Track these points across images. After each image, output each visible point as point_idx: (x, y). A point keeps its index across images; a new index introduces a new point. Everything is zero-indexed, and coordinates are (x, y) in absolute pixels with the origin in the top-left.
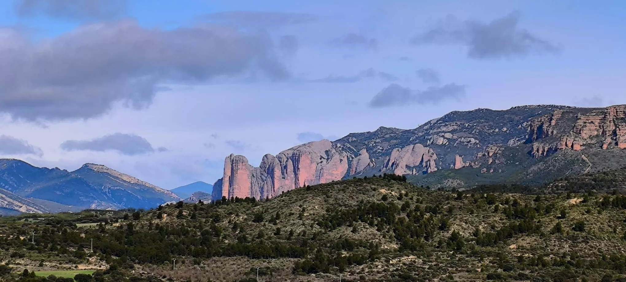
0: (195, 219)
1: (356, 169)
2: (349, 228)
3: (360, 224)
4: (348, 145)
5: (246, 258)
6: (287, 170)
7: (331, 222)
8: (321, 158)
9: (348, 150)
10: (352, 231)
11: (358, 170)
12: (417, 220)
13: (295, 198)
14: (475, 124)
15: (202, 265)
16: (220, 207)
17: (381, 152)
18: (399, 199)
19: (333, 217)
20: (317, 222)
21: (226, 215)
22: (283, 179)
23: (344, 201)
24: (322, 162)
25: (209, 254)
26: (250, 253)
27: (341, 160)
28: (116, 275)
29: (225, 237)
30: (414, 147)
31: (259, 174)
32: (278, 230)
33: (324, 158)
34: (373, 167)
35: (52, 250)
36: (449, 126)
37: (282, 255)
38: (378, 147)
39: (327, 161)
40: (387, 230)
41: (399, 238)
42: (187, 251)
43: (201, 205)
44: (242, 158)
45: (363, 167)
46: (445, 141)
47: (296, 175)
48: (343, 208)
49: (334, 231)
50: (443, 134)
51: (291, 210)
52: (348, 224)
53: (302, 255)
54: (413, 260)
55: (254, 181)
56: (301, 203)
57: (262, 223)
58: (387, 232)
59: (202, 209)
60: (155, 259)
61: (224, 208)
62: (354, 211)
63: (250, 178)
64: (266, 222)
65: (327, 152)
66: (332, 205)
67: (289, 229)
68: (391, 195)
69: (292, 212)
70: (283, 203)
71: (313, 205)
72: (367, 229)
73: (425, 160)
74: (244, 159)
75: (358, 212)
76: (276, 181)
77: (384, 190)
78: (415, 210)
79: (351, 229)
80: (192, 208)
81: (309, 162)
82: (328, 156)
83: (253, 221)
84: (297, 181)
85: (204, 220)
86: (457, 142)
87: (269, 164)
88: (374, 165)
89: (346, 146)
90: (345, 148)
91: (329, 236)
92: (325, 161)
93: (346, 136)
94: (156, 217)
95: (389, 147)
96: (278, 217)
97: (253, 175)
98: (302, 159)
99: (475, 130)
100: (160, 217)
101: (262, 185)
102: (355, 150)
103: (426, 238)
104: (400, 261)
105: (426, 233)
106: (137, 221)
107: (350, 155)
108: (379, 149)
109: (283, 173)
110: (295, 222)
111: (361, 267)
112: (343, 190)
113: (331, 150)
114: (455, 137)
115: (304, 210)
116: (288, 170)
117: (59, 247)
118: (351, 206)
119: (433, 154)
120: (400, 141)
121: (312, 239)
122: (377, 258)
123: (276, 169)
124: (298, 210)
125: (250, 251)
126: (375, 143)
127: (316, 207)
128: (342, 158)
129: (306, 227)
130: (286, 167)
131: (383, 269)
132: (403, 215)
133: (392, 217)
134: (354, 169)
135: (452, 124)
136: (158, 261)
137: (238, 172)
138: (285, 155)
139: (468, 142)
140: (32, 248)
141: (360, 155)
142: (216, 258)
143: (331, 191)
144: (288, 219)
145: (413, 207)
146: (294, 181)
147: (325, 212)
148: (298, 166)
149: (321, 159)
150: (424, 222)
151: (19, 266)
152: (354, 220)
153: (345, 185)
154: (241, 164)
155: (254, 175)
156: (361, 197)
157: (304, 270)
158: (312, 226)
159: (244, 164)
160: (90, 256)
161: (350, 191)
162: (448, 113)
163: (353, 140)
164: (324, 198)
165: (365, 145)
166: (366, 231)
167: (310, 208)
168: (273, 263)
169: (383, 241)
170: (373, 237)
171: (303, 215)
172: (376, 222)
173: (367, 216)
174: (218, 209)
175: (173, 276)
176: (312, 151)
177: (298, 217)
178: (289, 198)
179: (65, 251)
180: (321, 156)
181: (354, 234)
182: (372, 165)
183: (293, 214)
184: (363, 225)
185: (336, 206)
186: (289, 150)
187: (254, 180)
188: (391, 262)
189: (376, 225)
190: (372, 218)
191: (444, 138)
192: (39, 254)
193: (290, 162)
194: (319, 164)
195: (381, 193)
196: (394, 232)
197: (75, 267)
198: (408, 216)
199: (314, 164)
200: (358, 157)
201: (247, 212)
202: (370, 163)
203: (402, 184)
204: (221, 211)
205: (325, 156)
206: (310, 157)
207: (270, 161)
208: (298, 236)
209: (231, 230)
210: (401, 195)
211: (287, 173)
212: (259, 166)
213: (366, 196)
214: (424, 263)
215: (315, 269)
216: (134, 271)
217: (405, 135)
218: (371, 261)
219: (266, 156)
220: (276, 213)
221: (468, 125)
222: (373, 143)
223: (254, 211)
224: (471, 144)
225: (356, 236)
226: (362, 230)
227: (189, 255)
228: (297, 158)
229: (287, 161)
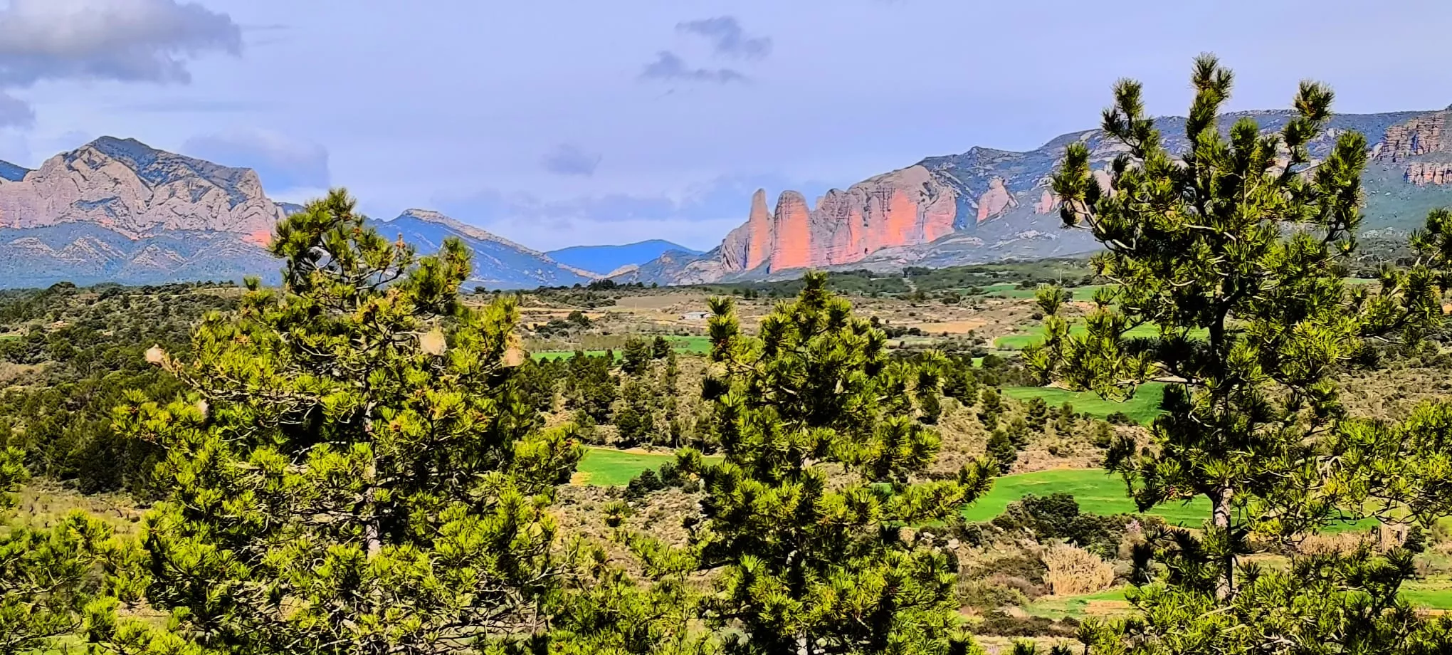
1: (989, 210)
4: (948, 175)
6: (870, 213)
11: (992, 211)
24: (924, 200)
31: (823, 220)
33: (925, 195)
39: (930, 198)
44: (795, 194)
45: (1001, 207)
63: (809, 225)
65: (925, 184)
74: (799, 196)
76: (853, 229)
81: (907, 200)
82: (929, 191)
84: (886, 229)
87: (839, 203)
88: (1016, 203)
92: (927, 199)
97: (813, 221)
98: (893, 196)
109: (864, 218)
113: (929, 181)
116: (873, 213)
123: (854, 212)
126: (986, 171)
130: (868, 208)
134: (985, 211)
138: (862, 189)
148: (888, 206)
149: (921, 195)
154: (794, 204)
155: (815, 221)
159: (798, 204)
180: (920, 191)
182: (1013, 204)
186: (867, 181)
187: (816, 228)
193: (875, 201)
200: (990, 192)
202: (1011, 201)
205: (925, 191)
207: (839, 198)
211: (870, 218)
212: (821, 208)
219: (832, 191)
229: (869, 199)
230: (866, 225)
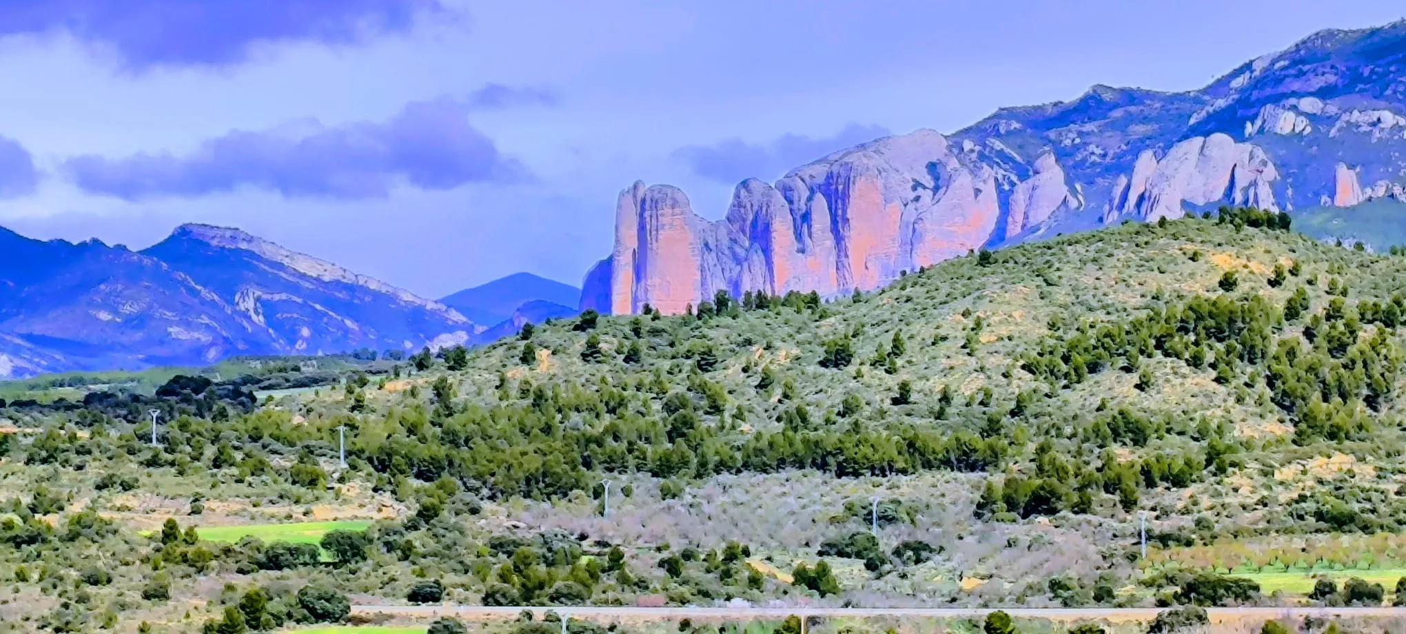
0: (637, 361)
1: (1026, 217)
2: (1128, 376)
3: (1158, 366)
4: (998, 145)
5: (817, 476)
6: (810, 227)
7: (1066, 359)
8: (917, 185)
9: (997, 160)
10: (1137, 386)
11: (1031, 219)
12: (1338, 348)
13: (945, 289)
14: (1392, 68)
15: (688, 499)
16: (713, 322)
17: (1100, 163)
18: (1273, 283)
19: (1073, 347)
20: (1022, 362)
21: (734, 346)
22: (800, 255)
23: (1100, 293)
24: (917, 199)
25: (703, 464)
26: (830, 460)
27: (978, 191)
28: (442, 531)
29: (739, 416)
30: (1204, 142)
31: (725, 242)
32: (905, 388)
33: (925, 188)
34: (1078, 208)
35: (217, 463)
36: (1311, 75)
37: (929, 461)
38: (1092, 148)
39: (934, 194)
40: (1246, 379)
41: (1286, 401)
42: (631, 461)
43: (653, 319)
44: (673, 193)
45: (1047, 212)
46: (1302, 124)
47: (839, 239)
48: (1101, 315)
49: (1078, 386)
50: (1293, 101)
51: (938, 328)
52: (1122, 362)
53: (992, 460)
54: (1345, 468)
55: (711, 263)
56: (966, 303)
57: (852, 369)
58: (1246, 384)
59: (655, 332)
60: (541, 485)
61: (727, 327)
62: (1136, 326)
63: (696, 252)
64: (862, 364)
65: (932, 167)
66: (1065, 307)
67: (936, 384)
68: (1246, 271)
69: (942, 332)
70: (909, 305)
71: (1005, 308)
72: (1184, 376)
73: (1241, 183)
74: (679, 196)
75: (1150, 328)
76: (777, 261)
77: (1224, 256)
78: (1329, 317)
79: (1135, 378)
80: (627, 330)
81: (879, 199)
82: (936, 178)
83: (823, 364)
84: (843, 259)
85: (666, 364)
86: (1338, 124)
87: (756, 208)
88: (1080, 202)
89: (992, 148)
90: (987, 153)
91: (1065, 402)
92: (926, 195)
93: (989, 118)
94: (517, 360)
95: (1124, 147)
96: (897, 349)
97: (706, 245)
98: (854, 192)
99: (1393, 86)
100: (527, 358)
101: (735, 274)
102: (1018, 158)
103: (1371, 402)
104: (1304, 472)
105: (1369, 385)
106: (458, 373)
107: (1004, 176)
108: (1093, 153)
109: (799, 236)
110: (953, 362)
111: (1186, 492)
112: (1094, 260)
113: (944, 160)
114: (1332, 109)
115: (978, 326)
116: (816, 226)
117: (238, 456)
118: (1125, 310)
119: (1265, 164)
120: (1156, 126)
121: (1013, 413)
122: (1233, 465)
123: (776, 225)
124: (960, 327)
125: (830, 453)
126: (1080, 134)
127: (1016, 314)
128: (981, 186)
129: (989, 378)
130: (806, 217)
131: (1256, 497)
132: (1293, 332)
133: (1258, 340)
134: (1020, 218)
135: (1320, 70)
136: (551, 489)
137: (660, 237)
138: (803, 180)
139: (1374, 124)
140: (153, 462)
141: (1036, 172)
142: (725, 477)
143: (1057, 265)
144: (932, 353)
145: (1319, 306)
146: (833, 259)
147: (1045, 331)
148: (844, 212)
149: (914, 188)
150: (1362, 353)
151: (127, 514)
152: (1142, 352)
153: (1100, 244)
154: (668, 211)
155: (712, 246)
156: (1154, 282)
157: (1011, 504)
158: (1005, 375)
159: (677, 210)
160: (341, 480)
161: (1119, 265)
162: (1304, 36)
163: (1012, 128)
164: (1038, 286)
165: (1050, 141)
166: (1182, 384)
167: (996, 319)
168: (904, 489)
169: (1237, 411)
170: (1206, 403)
171: (978, 342)
172: (1210, 357)
173: (1181, 338)
174: (705, 331)
175: (610, 534)
176: (886, 166)
177: (964, 347)
178: (925, 289)
179: (259, 469)
180: (914, 180)
181: (1143, 394)
182: (1073, 204)
183: (944, 339)
184: (1169, 365)
185: (1078, 310)
186: (813, 164)
187: (711, 258)
188: (1278, 476)
189: (1213, 366)
190: (1196, 343)
191: (1299, 113)
192: (180, 479)
193: (820, 202)
194: (911, 206)
195: (1214, 268)
196: (1271, 384)
197: (305, 514)
198: (1309, 334)
199: (893, 204)
200: (1031, 182)
201: (799, 337)
202: (1070, 198)
203: (1277, 238)
204: (719, 333)
205: (928, 181)
206: (880, 182)
207: (757, 197)
208: (968, 405)
209: (753, 392)
210: (1279, 273)
211: (810, 236)
212: (724, 218)
213: (1167, 277)
214: (1381, 475)
215: (1046, 501)
216: (483, 521)
217: (1170, 107)
218: (1215, 475)
219: (745, 183)
220: (891, 335)
221: (1372, 70)
222: (1074, 135)
223: (821, 332)
224: (1383, 129)
225: (1150, 401)
226: (1167, 381)
227: (639, 470)
228: (840, 187)
229: (810, 199)
230: (803, 251)
